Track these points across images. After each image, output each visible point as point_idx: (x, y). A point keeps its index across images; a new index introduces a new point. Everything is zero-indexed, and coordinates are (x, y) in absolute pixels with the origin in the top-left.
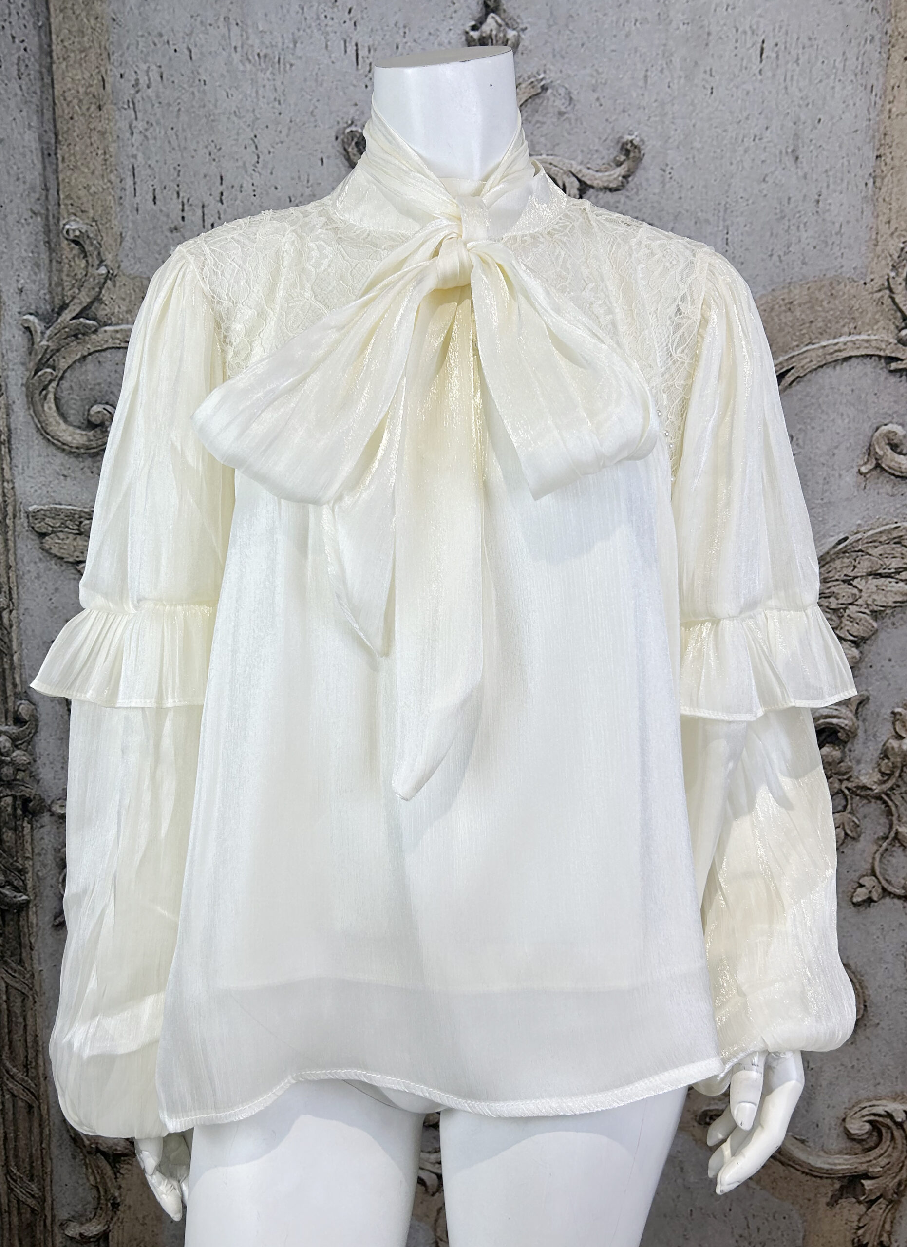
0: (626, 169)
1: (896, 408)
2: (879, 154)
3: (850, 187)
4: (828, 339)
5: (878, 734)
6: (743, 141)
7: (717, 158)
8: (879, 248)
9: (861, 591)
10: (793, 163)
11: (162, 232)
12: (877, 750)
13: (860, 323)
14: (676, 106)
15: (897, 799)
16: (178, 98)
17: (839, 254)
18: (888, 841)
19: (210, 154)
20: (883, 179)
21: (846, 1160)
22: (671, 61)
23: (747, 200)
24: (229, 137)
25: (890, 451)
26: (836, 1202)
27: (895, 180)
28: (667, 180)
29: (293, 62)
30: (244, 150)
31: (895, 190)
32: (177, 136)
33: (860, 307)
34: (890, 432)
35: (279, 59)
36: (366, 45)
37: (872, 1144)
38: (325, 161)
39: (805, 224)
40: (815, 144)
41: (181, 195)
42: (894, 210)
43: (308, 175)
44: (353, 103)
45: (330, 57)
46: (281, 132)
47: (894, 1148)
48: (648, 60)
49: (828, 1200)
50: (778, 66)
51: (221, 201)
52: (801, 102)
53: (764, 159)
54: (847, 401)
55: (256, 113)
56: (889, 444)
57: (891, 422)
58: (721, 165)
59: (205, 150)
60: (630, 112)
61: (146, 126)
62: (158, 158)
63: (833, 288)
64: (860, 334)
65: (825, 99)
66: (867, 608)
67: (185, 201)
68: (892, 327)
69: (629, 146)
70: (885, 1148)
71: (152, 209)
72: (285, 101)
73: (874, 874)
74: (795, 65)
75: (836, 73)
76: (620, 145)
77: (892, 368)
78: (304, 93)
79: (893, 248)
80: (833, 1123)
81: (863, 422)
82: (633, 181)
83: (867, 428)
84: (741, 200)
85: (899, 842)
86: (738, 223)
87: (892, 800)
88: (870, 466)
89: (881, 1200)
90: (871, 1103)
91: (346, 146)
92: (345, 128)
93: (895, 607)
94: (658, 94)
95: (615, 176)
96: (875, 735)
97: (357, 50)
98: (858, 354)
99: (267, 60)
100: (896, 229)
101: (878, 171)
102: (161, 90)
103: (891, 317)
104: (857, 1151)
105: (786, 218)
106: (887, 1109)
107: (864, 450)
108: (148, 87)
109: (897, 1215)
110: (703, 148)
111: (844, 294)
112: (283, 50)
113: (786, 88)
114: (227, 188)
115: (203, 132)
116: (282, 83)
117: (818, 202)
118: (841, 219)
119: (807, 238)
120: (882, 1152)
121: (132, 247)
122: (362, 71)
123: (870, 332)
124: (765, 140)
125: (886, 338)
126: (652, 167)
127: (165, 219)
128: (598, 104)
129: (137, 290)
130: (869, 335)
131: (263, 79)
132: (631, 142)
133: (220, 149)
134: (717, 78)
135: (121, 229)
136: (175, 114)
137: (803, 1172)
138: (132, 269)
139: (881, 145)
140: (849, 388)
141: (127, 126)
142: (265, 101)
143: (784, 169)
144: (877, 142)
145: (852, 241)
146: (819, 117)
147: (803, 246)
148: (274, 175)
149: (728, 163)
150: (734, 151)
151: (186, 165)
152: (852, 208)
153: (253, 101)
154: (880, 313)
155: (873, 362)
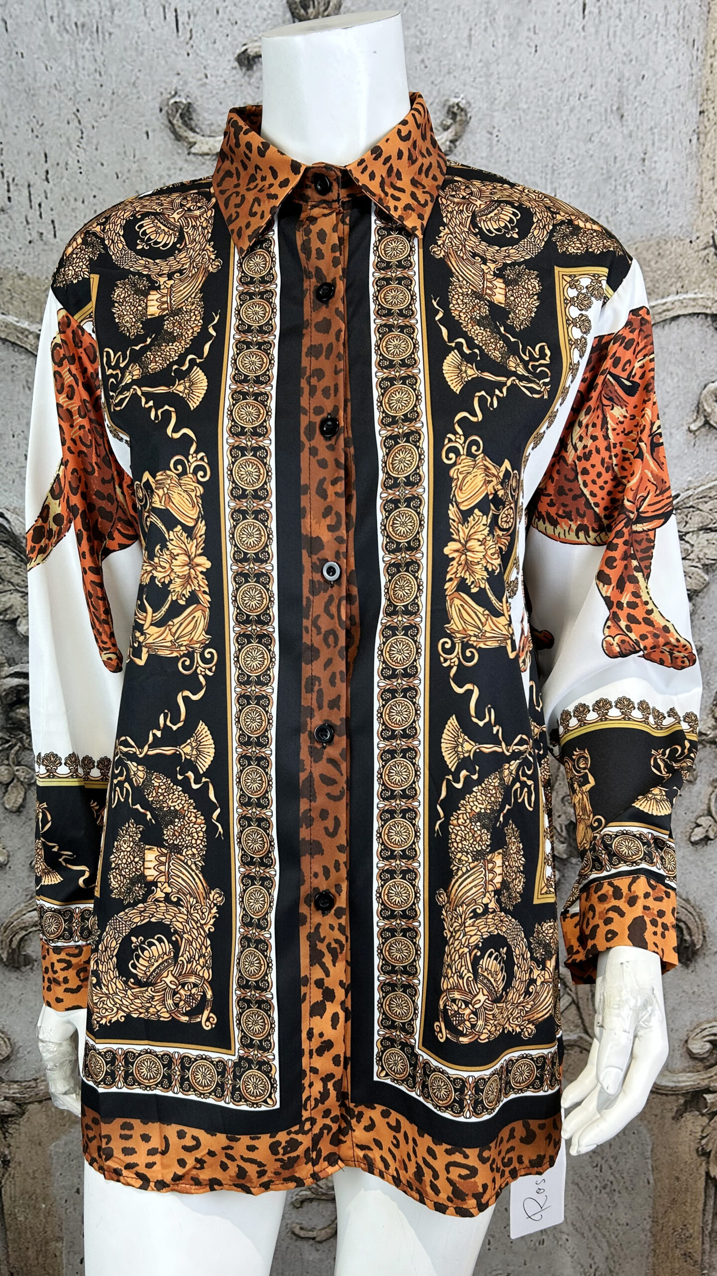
0: (453, 133)
2: (701, 109)
3: (675, 145)
4: (656, 299)
6: (568, 100)
7: (543, 119)
8: (703, 206)
9: (692, 546)
10: (618, 121)
12: (710, 697)
13: (687, 282)
14: (500, 66)
17: (666, 213)
19: (33, 131)
20: (706, 134)
21: (689, 1077)
22: (494, 19)
23: (574, 161)
24: (51, 112)
26: (681, 1116)
28: (495, 142)
29: (111, 30)
30: (67, 126)
33: (687, 265)
35: (97, 28)
36: (186, 11)
37: (713, 1061)
38: (150, 134)
39: (631, 183)
40: (640, 101)
41: (6, 174)
43: (134, 150)
44: (175, 72)
45: (149, 25)
46: (103, 105)
48: (471, 19)
49: (673, 1114)
50: (600, 22)
51: (47, 180)
52: (625, 58)
53: (589, 118)
54: (676, 360)
55: (77, 85)
58: (547, 126)
59: (27, 126)
60: (455, 74)
63: (660, 248)
64: (687, 292)
65: (648, 54)
66: (699, 562)
67: (10, 180)
69: (455, 110)
72: (105, 72)
73: (710, 813)
74: (617, 21)
75: (658, 28)
76: (446, 108)
78: (124, 63)
80: (677, 1045)
81: (692, 380)
82: (461, 145)
83: (695, 387)
84: (568, 161)
86: (566, 185)
88: (700, 423)
90: (710, 1025)
91: (171, 119)
92: (169, 99)
94: (482, 53)
95: (442, 141)
97: (176, 16)
98: (686, 313)
99: (85, 29)
101: (702, 128)
104: (699, 1069)
105: (613, 179)
107: (693, 408)
110: (529, 108)
111: (671, 253)
112: (101, 18)
113: (609, 44)
114: (53, 166)
115: (23, 108)
116: (102, 53)
117: (644, 160)
118: (667, 177)
119: (634, 198)
122: (182, 39)
123: (696, 291)
124: (590, 98)
125: (712, 296)
126: (479, 131)
128: (423, 66)
130: (695, 293)
131: (82, 50)
132: (458, 104)
133: (42, 125)
134: (541, 35)
139: (704, 100)
140: (678, 348)
142: (86, 73)
143: (609, 128)
144: (700, 98)
145: (678, 199)
146: (642, 73)
147: (630, 206)
148: (99, 151)
149: (554, 123)
150: (560, 111)
151: (8, 143)
152: (677, 165)
153: (73, 74)
154: (705, 272)
155: (700, 320)
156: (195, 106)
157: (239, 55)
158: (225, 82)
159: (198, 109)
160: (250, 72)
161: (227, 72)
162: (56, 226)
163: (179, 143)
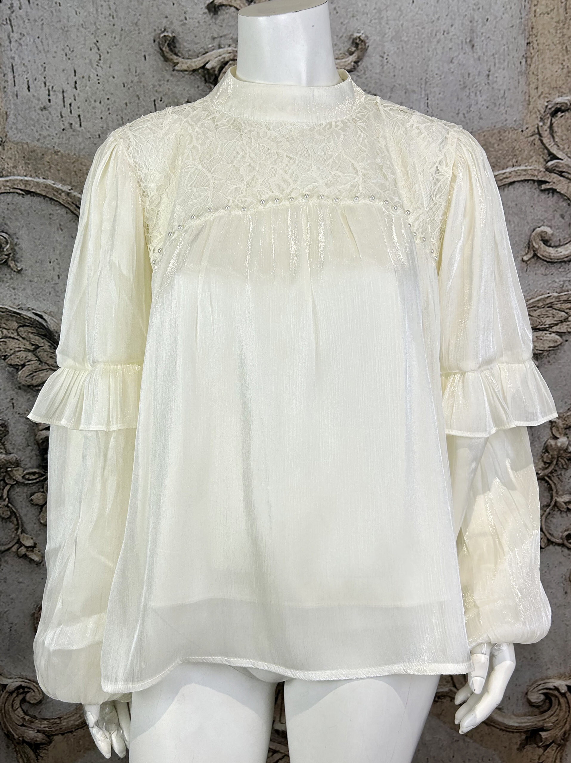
0: (356, 57)
1: (546, 215)
2: (528, 41)
3: (510, 66)
4: (499, 170)
5: (541, 437)
6: (436, 35)
7: (418, 47)
8: (531, 107)
10: (470, 49)
11: (35, 111)
12: (540, 447)
13: (520, 158)
14: (388, 12)
15: (555, 479)
16: (42, 16)
17: (504, 111)
18: (550, 507)
19: (66, 55)
20: (532, 58)
21: (528, 720)
23: (441, 76)
24: (79, 42)
25: (543, 245)
26: (524, 747)
27: (540, 59)
28: (385, 63)
30: (90, 52)
31: (540, 66)
32: (42, 42)
33: (520, 147)
34: (542, 232)
37: (546, 708)
38: (147, 57)
39: (480, 91)
40: (485, 36)
41: (47, 84)
42: (540, 80)
43: (136, 68)
44: (165, 16)
46: (115, 38)
47: (560, 710)
49: (518, 746)
51: (76, 88)
52: (474, 7)
53: (450, 47)
54: (513, 212)
55: (97, 24)
56: (542, 240)
57: (543, 225)
58: (422, 52)
59: (62, 52)
60: (358, 17)
61: (20, 36)
62: (30, 58)
63: (501, 135)
64: (520, 166)
65: (490, 5)
67: (50, 88)
68: (542, 160)
69: (358, 41)
70: (554, 710)
71: (27, 95)
72: (117, 15)
76: (351, 40)
77: (543, 188)
79: (540, 106)
80: (520, 696)
81: (524, 225)
82: (362, 64)
83: (527, 229)
84: (436, 76)
85: (558, 508)
86: (434, 92)
87: (552, 480)
88: (529, 256)
89: (553, 744)
90: (544, 682)
91: (162, 47)
92: (160, 34)
93: (550, 350)
94: (376, 4)
95: (349, 62)
96: (539, 438)
98: (519, 179)
100: (542, 93)
101: (528, 54)
102: (29, 10)
103: (541, 153)
104: (536, 713)
105: (467, 88)
106: (555, 684)
107: (525, 245)
108: (20, 9)
109: (564, 754)
110: (409, 40)
111: (508, 139)
114: (80, 78)
115: (60, 40)
116: (114, 3)
117: (488, 76)
118: (505, 87)
119: (482, 101)
120: (553, 713)
121: (15, 121)
123: (527, 164)
124: (451, 34)
125: (538, 168)
126: (374, 55)
127: (37, 102)
128: (335, 12)
129: (20, 152)
130: (526, 166)
132: (359, 37)
133: (73, 51)
135: (6, 109)
136: (40, 27)
137: (501, 729)
138: (16, 137)
139: (530, 35)
140: (514, 204)
141: (7, 37)
142: (103, 16)
143: (464, 54)
144: (527, 33)
145: (512, 102)
146: (487, 17)
147: (479, 106)
148: (112, 69)
149: (426, 50)
150: (430, 42)
151: (49, 63)
152: (511, 80)
153: (94, 17)
154: (533, 151)
155: (530, 184)
156: (178, 38)
157: (208, 5)
158: (199, 22)
159: (180, 40)
160: (216, 16)
161: (200, 16)
162: (82, 119)
163: (167, 63)
